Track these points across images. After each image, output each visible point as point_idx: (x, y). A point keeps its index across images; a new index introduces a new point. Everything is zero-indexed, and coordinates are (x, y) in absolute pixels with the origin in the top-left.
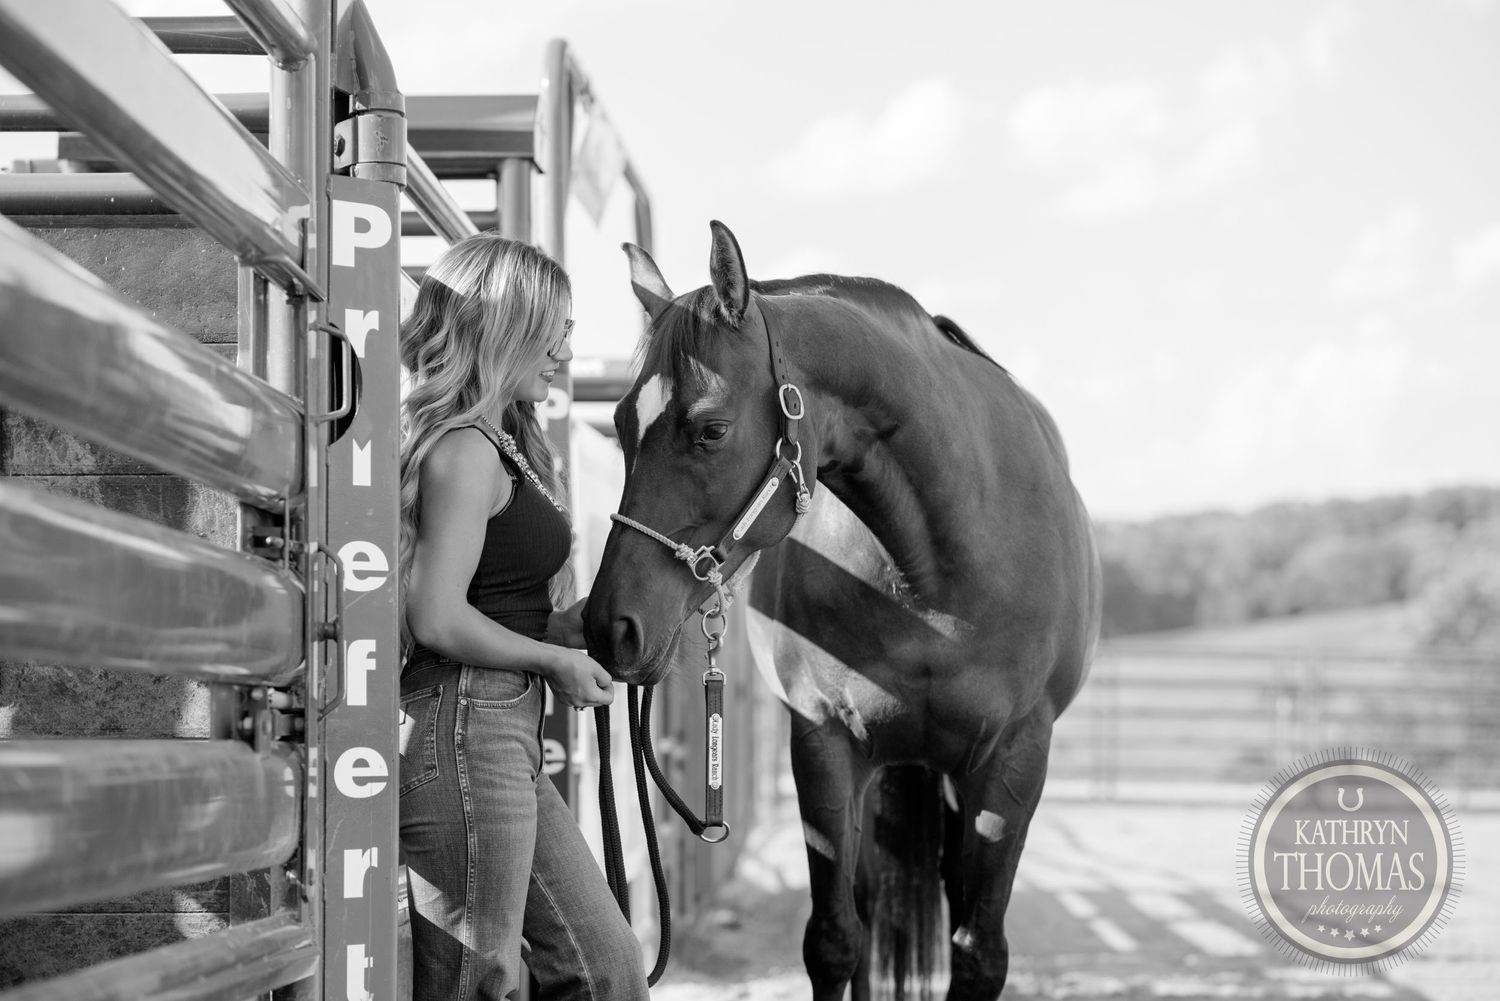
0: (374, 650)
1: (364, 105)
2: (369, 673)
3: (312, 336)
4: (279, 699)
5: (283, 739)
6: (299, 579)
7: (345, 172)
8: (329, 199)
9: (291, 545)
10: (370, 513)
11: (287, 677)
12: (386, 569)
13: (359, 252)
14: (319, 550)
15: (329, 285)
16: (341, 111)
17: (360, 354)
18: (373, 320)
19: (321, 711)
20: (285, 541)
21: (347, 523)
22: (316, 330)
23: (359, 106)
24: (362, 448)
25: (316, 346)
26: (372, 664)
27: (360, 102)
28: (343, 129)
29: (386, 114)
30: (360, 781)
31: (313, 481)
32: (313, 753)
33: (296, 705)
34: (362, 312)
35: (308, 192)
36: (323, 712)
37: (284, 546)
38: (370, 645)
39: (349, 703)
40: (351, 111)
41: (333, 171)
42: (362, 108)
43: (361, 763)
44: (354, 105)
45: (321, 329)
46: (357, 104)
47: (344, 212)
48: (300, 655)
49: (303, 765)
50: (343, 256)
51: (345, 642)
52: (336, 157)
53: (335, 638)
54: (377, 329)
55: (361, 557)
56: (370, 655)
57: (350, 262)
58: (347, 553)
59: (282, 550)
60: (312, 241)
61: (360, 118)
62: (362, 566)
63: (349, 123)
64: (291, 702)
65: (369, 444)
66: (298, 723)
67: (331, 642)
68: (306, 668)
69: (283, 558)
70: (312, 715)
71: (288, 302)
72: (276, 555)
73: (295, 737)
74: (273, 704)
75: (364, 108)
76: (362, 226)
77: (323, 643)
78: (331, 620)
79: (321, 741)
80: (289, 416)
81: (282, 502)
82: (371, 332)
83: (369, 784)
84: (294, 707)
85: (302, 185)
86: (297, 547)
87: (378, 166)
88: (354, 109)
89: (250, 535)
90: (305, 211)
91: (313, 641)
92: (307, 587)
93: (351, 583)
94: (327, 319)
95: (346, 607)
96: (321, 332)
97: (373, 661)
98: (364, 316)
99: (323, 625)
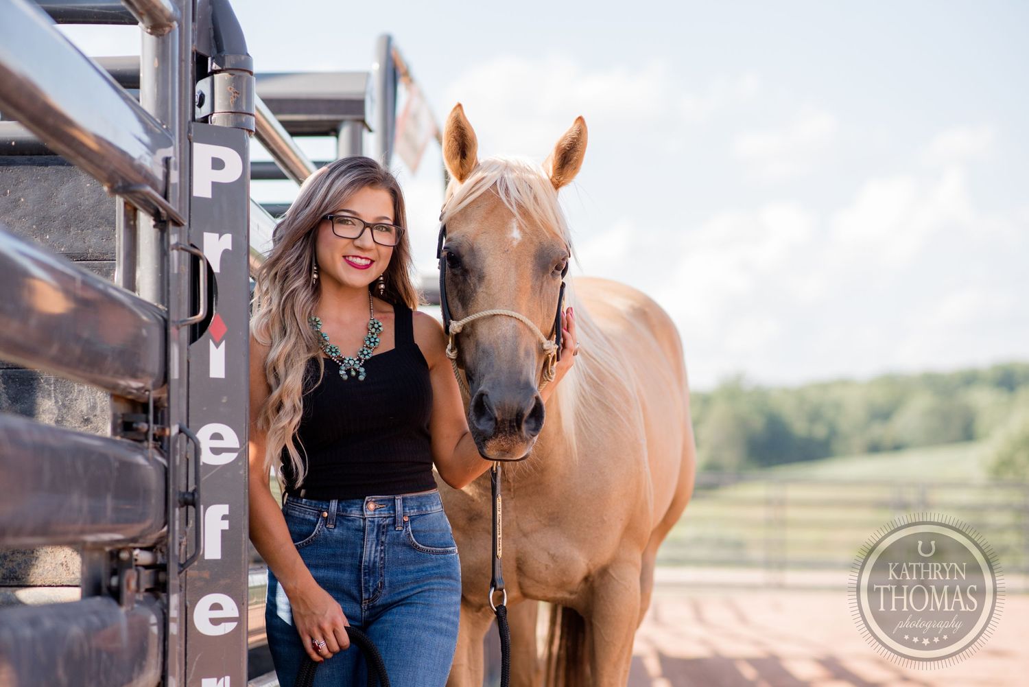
0: (227, 513)
1: (220, 66)
2: (223, 532)
3: (174, 254)
4: (144, 557)
5: (147, 590)
6: (162, 455)
7: (205, 120)
8: (190, 142)
9: (154, 429)
10: (224, 401)
11: (151, 539)
12: (237, 446)
13: (216, 186)
14: (180, 431)
15: (190, 212)
16: (201, 71)
17: (216, 269)
18: (226, 241)
19: (181, 566)
20: (149, 426)
21: (205, 409)
22: (178, 250)
23: (215, 66)
24: (217, 347)
25: (179, 263)
26: (225, 525)
27: (216, 63)
28: (203, 86)
29: (238, 73)
30: (215, 622)
31: (175, 373)
32: (174, 600)
33: (160, 560)
34: (217, 235)
35: (171, 135)
36: (183, 567)
37: (148, 430)
38: (224, 509)
39: (207, 557)
40: (209, 70)
41: (194, 119)
42: (218, 68)
43: (216, 607)
44: (212, 66)
45: (182, 249)
46: (214, 64)
47: (203, 153)
48: (162, 521)
49: (165, 611)
50: (202, 189)
51: (202, 507)
52: (197, 107)
53: (195, 504)
54: (230, 249)
55: (217, 436)
56: (224, 518)
57: (207, 193)
58: (204, 435)
59: (146, 433)
60: (174, 177)
61: (216, 76)
62: (217, 444)
63: (208, 79)
64: (155, 558)
65: (223, 344)
66: (162, 576)
67: (191, 508)
68: (168, 531)
69: (147, 439)
70: (173, 568)
71: (155, 226)
72: (142, 437)
73: (159, 589)
74: (139, 562)
75: (220, 68)
76: (218, 164)
77: (184, 509)
78: (191, 489)
79: (183, 589)
80: (154, 321)
81: (147, 393)
82: (225, 252)
83: (223, 624)
84: (158, 563)
85: (167, 129)
86: (160, 430)
87: (231, 115)
88: (212, 70)
89: (120, 421)
90: (169, 152)
91: (174, 507)
92: (168, 460)
93: (207, 458)
94: (188, 241)
95: (203, 479)
96: (183, 252)
97: (227, 522)
98: (220, 238)
99: (184, 494)
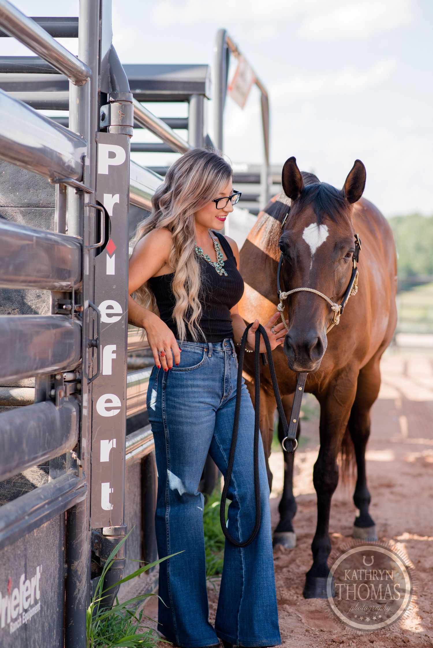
0: (115, 349)
2: (113, 360)
3: (87, 209)
4: (69, 376)
5: (70, 394)
6: (79, 319)
7: (105, 130)
8: (97, 143)
9: (75, 307)
10: (114, 287)
11: (73, 366)
12: (121, 312)
13: (110, 167)
14: (89, 306)
15: (96, 185)
16: (103, 101)
17: (110, 214)
18: (116, 198)
19: (89, 379)
20: (72, 306)
21: (103, 292)
22: (89, 207)
23: (111, 99)
24: (111, 258)
25: (90, 213)
26: (114, 356)
27: (112, 97)
28: (104, 109)
29: (123, 103)
30: (108, 409)
31: (87, 271)
32: (85, 397)
34: (111, 195)
35: (86, 142)
37: (72, 308)
38: (114, 347)
39: (104, 373)
40: (108, 101)
41: (99, 129)
42: (113, 100)
43: (109, 401)
44: (110, 98)
45: (91, 206)
47: (104, 149)
48: (80, 356)
49: (80, 404)
50: (103, 169)
51: (101, 347)
52: (101, 122)
53: (97, 346)
54: (118, 202)
55: (110, 307)
56: (113, 352)
57: (106, 172)
58: (102, 308)
59: (71, 310)
60: (87, 162)
61: (112, 104)
62: (110, 311)
63: (107, 106)
64: (76, 376)
65: (114, 256)
66: (79, 386)
67: (95, 348)
68: (82, 361)
69: (71, 314)
70: (85, 381)
71: (76, 193)
72: (68, 313)
73: (77, 393)
74: (66, 380)
75: (114, 100)
76: (112, 155)
77: (91, 349)
78: (95, 338)
79: (91, 392)
80: (75, 247)
81: (71, 288)
82: (116, 204)
83: (112, 410)
84: (77, 378)
85: (83, 138)
86: (78, 308)
87: (120, 127)
88: (109, 101)
89: (56, 303)
90: (85, 150)
91: (86, 347)
92: (83, 321)
93: (104, 319)
94: (95, 198)
95: (102, 331)
96: (92, 208)
97: (115, 355)
98: (113, 196)
99: (91, 340)
